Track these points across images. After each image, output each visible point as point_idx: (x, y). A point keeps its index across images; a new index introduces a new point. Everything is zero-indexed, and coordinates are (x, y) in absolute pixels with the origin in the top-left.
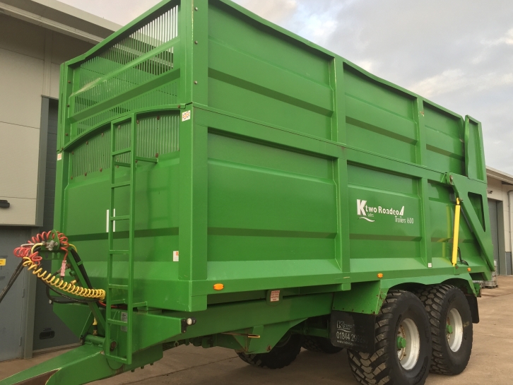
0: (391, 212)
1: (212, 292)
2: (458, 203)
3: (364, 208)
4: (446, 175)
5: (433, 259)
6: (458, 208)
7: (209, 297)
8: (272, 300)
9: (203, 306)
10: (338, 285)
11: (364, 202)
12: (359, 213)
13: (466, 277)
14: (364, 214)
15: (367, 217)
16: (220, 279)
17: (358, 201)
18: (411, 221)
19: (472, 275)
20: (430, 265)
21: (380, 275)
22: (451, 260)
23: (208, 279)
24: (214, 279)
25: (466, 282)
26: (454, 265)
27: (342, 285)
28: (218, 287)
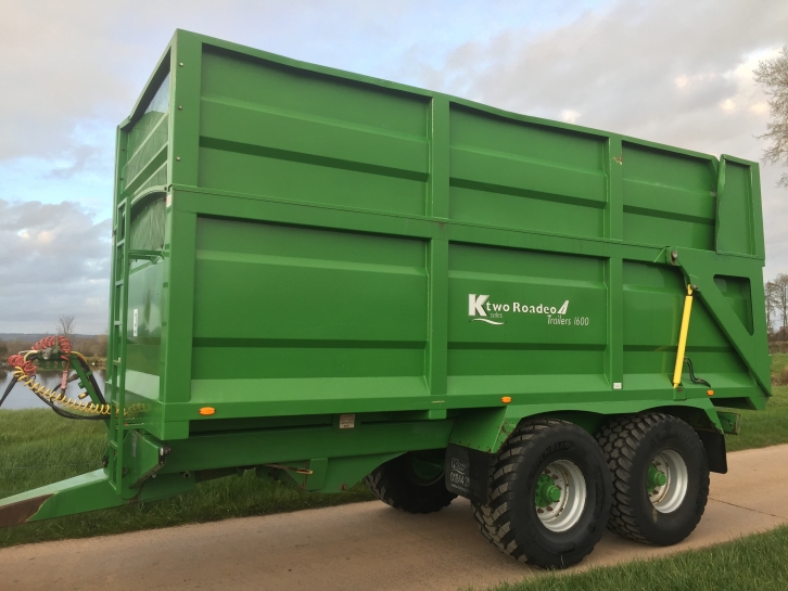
0: (540, 309)
1: (196, 417)
2: (690, 292)
3: (484, 307)
4: (666, 251)
5: (625, 376)
6: (689, 300)
7: (193, 423)
8: (342, 426)
9: (183, 432)
10: (425, 412)
11: (483, 298)
12: (472, 313)
13: (705, 404)
14: (483, 313)
15: (488, 317)
16: (211, 401)
17: (472, 297)
18: (584, 321)
19: (716, 401)
20: (618, 386)
21: (506, 399)
22: (671, 378)
23: (191, 402)
24: (202, 401)
25: (701, 412)
26: (675, 386)
27: (430, 413)
28: (206, 411)
